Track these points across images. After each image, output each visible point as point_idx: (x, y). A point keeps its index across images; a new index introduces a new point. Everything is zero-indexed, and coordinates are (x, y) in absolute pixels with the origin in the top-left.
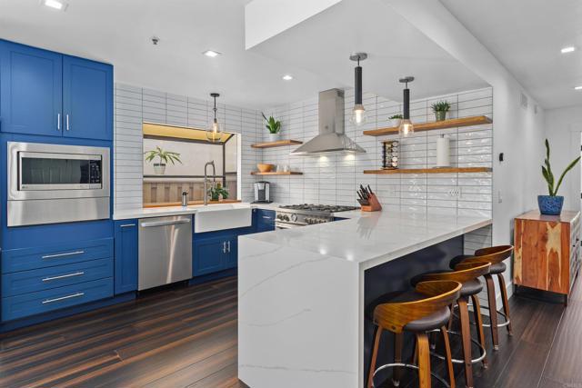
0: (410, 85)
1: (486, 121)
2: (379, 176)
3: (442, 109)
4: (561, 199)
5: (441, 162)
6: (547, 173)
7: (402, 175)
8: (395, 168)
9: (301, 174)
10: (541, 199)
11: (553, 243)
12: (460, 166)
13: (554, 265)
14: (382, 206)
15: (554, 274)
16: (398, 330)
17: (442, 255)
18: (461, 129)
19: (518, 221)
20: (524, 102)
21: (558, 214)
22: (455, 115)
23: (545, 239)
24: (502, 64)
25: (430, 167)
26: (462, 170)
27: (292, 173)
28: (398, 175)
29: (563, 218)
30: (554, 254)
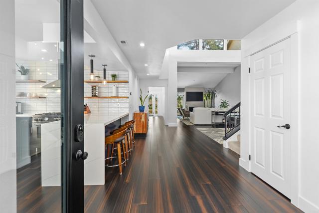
0: (106, 67)
1: (127, 82)
2: (90, 99)
3: (114, 76)
4: (144, 107)
5: (114, 94)
6: (141, 99)
7: (100, 99)
8: (97, 96)
9: (45, 98)
10: (140, 107)
11: (143, 119)
12: (120, 96)
13: (143, 126)
14: (91, 111)
15: (143, 128)
16: (113, 143)
17: (115, 126)
18: (120, 84)
19: (135, 113)
20: (135, 77)
21: (143, 111)
22: (118, 79)
23: (141, 118)
24: (131, 64)
25: (110, 96)
26: (121, 97)
27: (40, 97)
28: (97, 99)
29: (145, 112)
30: (143, 122)
